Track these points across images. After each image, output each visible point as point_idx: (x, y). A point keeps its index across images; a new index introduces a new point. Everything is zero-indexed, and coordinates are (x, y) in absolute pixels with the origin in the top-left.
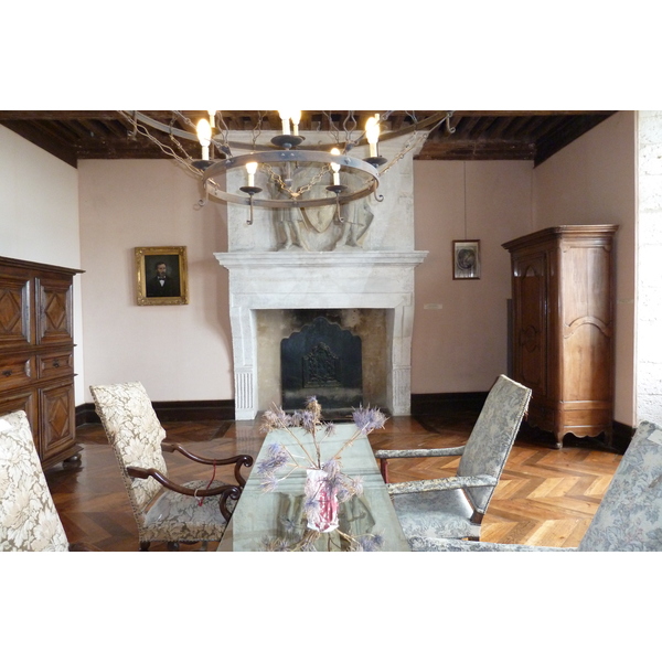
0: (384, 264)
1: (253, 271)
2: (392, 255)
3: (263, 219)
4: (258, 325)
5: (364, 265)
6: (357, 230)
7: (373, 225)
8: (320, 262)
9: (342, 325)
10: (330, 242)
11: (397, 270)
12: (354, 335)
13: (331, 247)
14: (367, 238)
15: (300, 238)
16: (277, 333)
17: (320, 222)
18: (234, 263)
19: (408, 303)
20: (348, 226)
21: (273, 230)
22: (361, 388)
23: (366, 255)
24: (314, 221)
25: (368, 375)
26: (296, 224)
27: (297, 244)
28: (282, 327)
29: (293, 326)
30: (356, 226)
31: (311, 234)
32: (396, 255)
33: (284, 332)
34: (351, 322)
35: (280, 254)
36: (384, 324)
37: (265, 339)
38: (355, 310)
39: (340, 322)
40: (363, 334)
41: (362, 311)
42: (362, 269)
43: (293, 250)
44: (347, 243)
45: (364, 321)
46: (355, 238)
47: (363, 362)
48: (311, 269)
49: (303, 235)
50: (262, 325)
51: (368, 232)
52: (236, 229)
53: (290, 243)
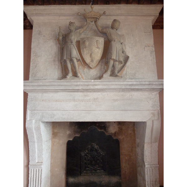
0: (138, 90)
1: (45, 94)
2: (144, 83)
3: (54, 61)
4: (53, 131)
5: (123, 90)
6: (118, 66)
7: (128, 64)
8: (92, 87)
9: (107, 132)
10: (99, 75)
11: (146, 94)
12: (115, 138)
13: (100, 77)
14: (124, 72)
15: (78, 72)
16: (65, 137)
17: (92, 61)
18: (31, 88)
19: (156, 118)
20: (112, 62)
21: (60, 67)
22: (120, 176)
23: (125, 83)
24: (88, 60)
25: (125, 166)
26: (75, 61)
27: (75, 75)
28: (68, 132)
29: (75, 132)
30: (117, 63)
31: (86, 70)
32: (147, 83)
33: (70, 136)
34: (112, 130)
35: (63, 82)
36: (134, 131)
37: (57, 140)
38: (115, 122)
39: (105, 130)
40: (120, 137)
41: (119, 123)
42: (122, 93)
43: (73, 79)
44: (111, 75)
45: (121, 130)
46: (116, 72)
47: (121, 157)
48: (85, 93)
49: (80, 70)
50: (56, 131)
51: (125, 68)
52: (36, 66)
53: (70, 74)
